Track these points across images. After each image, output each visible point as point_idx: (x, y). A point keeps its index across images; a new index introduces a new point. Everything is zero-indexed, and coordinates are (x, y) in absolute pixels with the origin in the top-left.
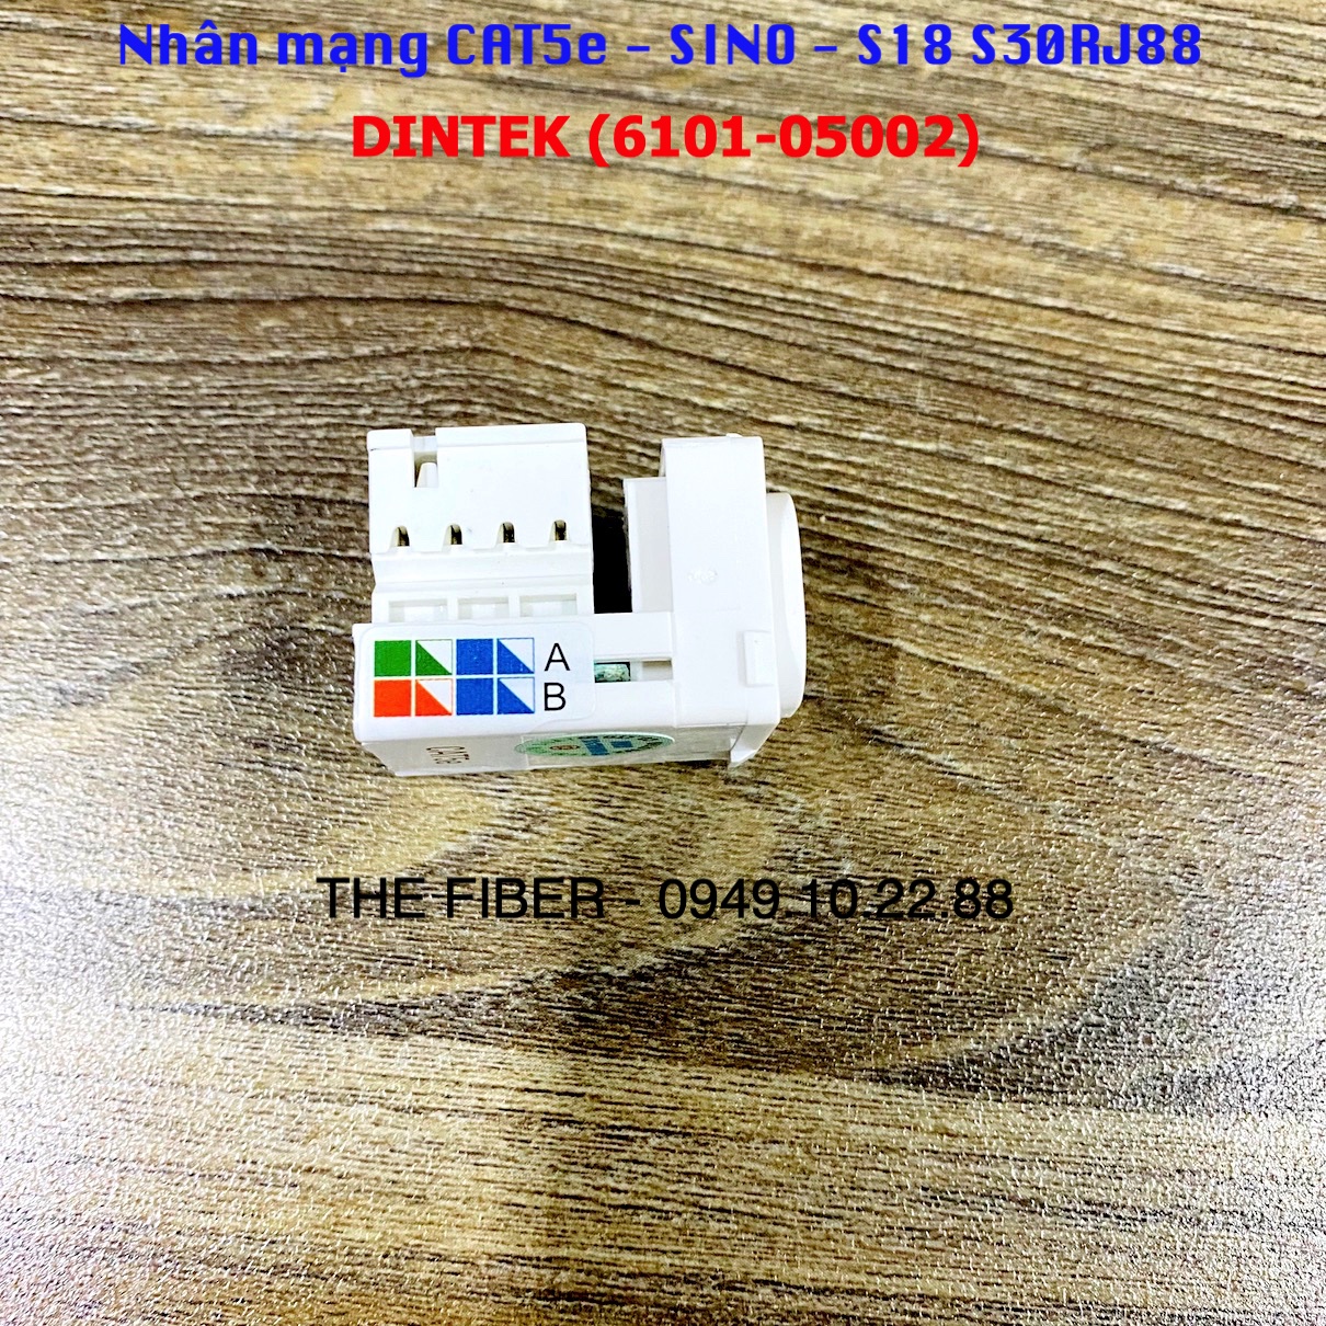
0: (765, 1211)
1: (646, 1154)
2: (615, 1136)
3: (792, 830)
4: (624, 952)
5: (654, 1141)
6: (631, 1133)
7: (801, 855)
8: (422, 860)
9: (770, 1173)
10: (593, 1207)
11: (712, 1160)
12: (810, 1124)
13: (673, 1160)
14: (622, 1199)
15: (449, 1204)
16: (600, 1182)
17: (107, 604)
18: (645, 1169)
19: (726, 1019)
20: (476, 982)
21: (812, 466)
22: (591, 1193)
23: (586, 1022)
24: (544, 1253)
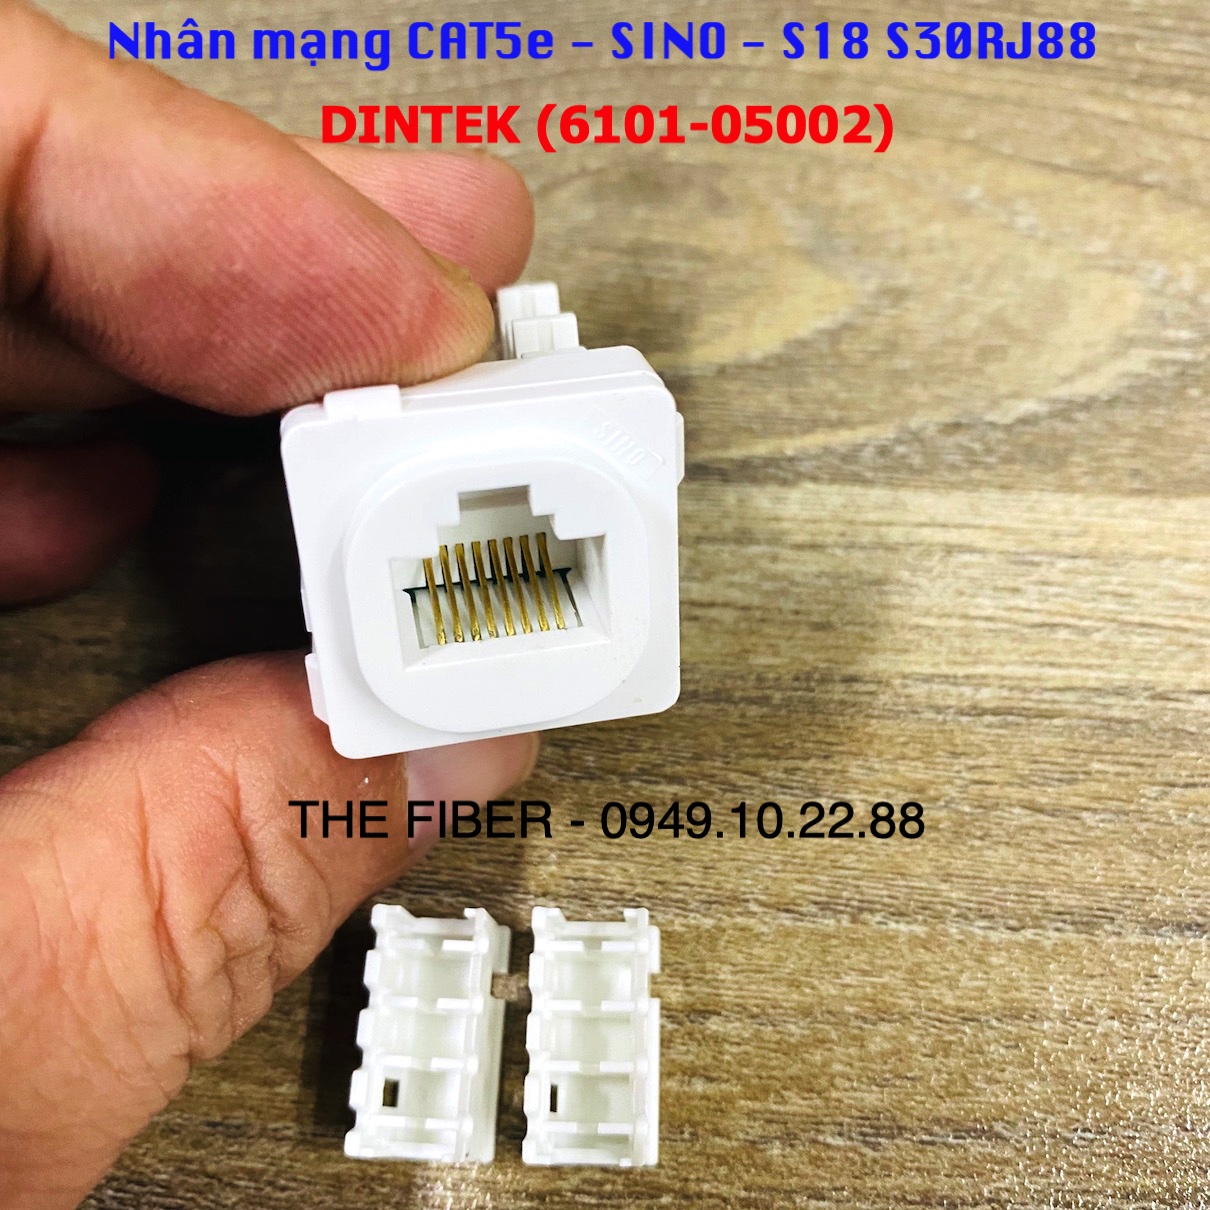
0: (1187, 624)
1: (1055, 575)
2: (1021, 561)
3: (1155, 293)
4: (1005, 402)
5: (1063, 564)
6: (1036, 558)
8: (791, 336)
9: (1186, 589)
10: (1006, 626)
11: (1123, 579)
13: (1084, 581)
14: (1036, 618)
16: (1011, 603)
18: (1056, 589)
20: (861, 434)
22: (1003, 614)
23: (975, 464)
24: (961, 671)
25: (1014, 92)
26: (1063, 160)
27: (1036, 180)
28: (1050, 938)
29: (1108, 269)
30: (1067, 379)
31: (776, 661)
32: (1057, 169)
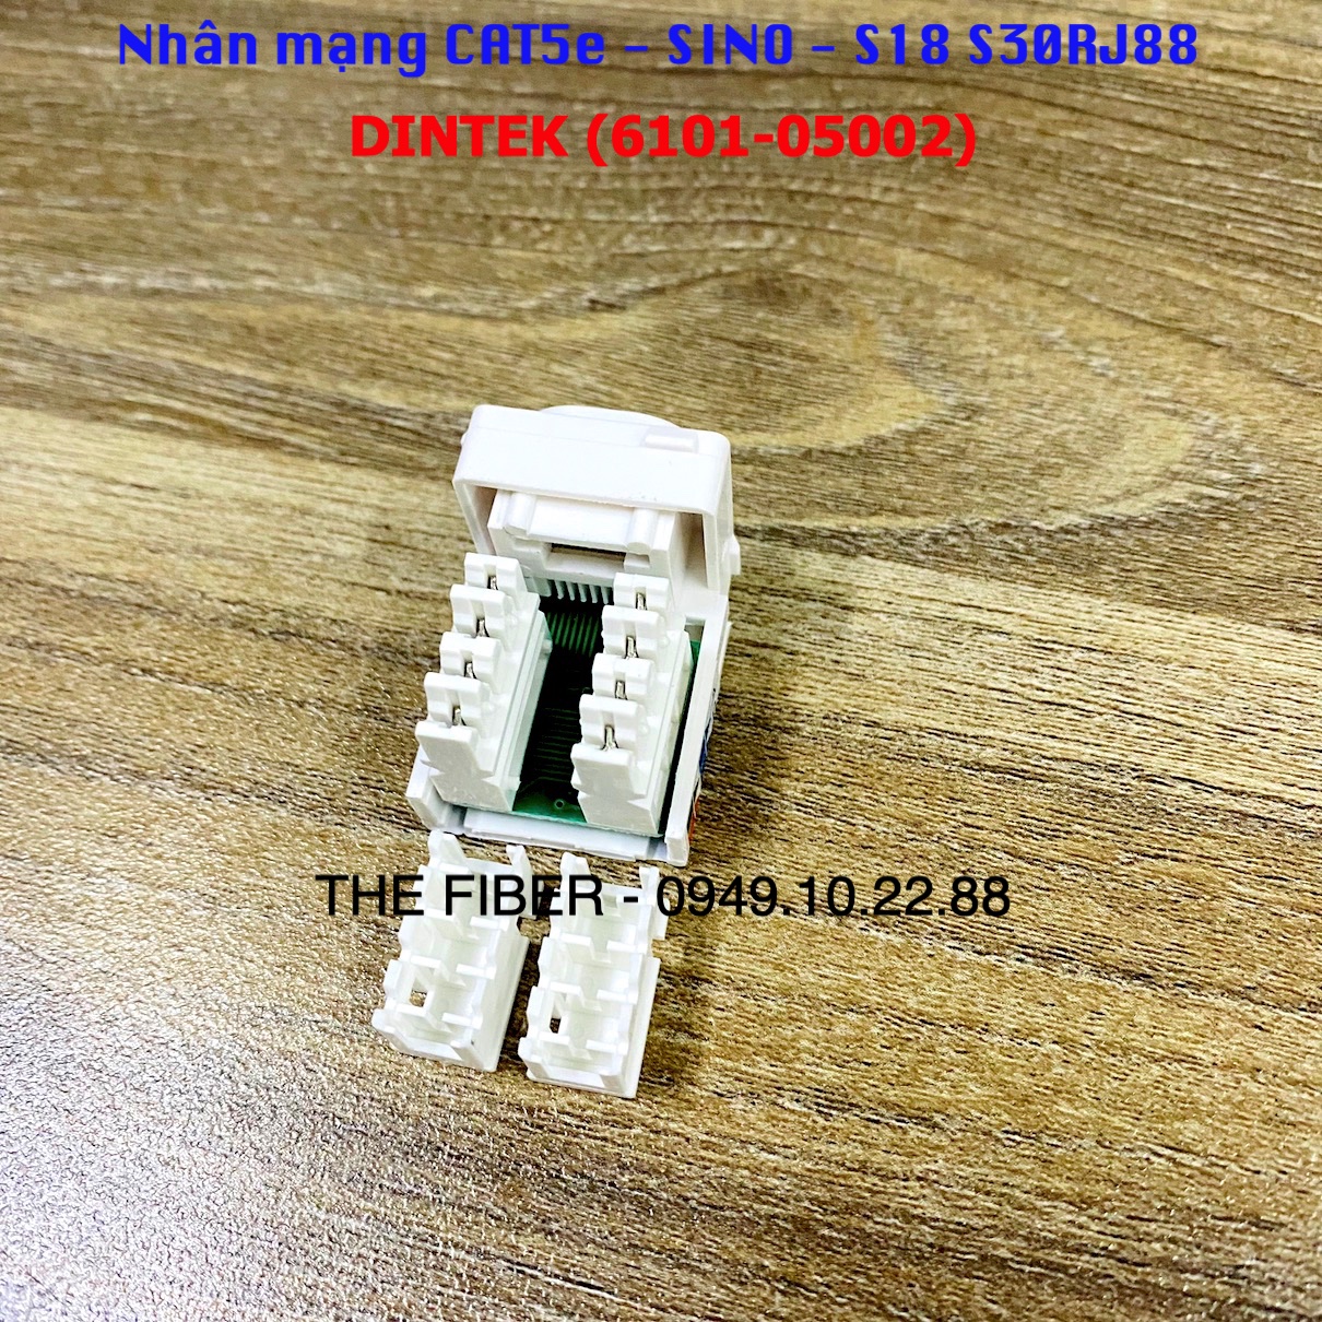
0: (1182, 721)
1: (1069, 664)
2: (1043, 647)
3: (1205, 437)
4: (1052, 512)
5: (1077, 654)
6: (1056, 647)
7: (1214, 456)
8: (874, 433)
9: (1187, 691)
10: (1019, 700)
11: (1132, 675)
12: (1225, 657)
13: (1095, 671)
14: (1046, 696)
15: (887, 684)
16: (1026, 681)
17: (635, 249)
18: (1069, 675)
19: (1145, 569)
20: (920, 523)
21: (1219, 192)
22: (1016, 688)
23: (1016, 560)
24: (971, 731)
25: (1111, 251)
26: (1143, 315)
27: (1116, 329)
28: (1010, 965)
29: (1164, 411)
30: (1110, 500)
31: (812, 700)
32: (1137, 321)
